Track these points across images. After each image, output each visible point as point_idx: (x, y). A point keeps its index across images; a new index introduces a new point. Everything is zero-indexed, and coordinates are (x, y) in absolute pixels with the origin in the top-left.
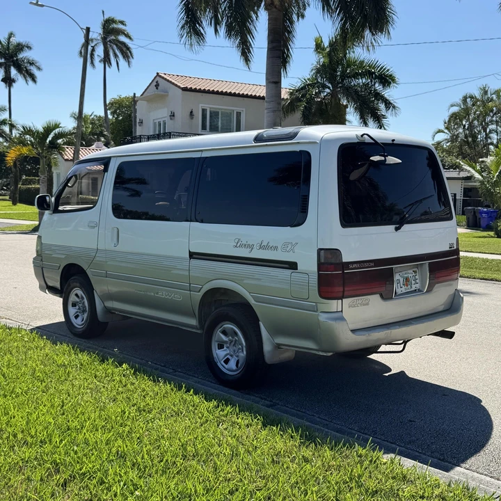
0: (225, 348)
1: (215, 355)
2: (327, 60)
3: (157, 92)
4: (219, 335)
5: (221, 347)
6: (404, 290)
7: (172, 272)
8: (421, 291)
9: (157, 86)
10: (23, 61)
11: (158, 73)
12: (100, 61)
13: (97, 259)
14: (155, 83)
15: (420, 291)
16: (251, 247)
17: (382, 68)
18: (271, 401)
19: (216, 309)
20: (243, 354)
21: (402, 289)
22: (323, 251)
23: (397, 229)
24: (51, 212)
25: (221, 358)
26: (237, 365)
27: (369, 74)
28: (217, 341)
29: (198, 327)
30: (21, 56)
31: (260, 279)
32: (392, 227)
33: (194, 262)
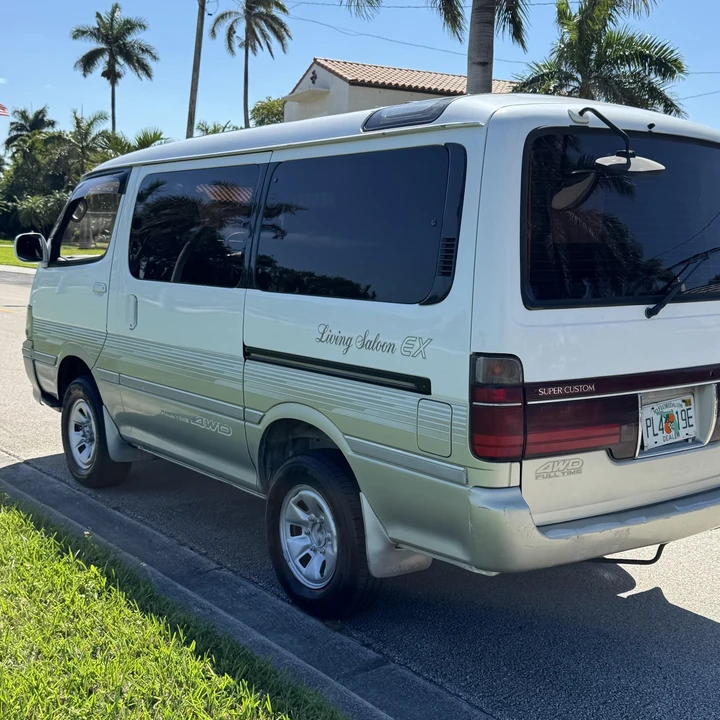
0: (303, 535)
1: (285, 547)
2: (575, 36)
3: (313, 87)
4: (292, 510)
5: (296, 531)
6: (661, 440)
7: (216, 382)
8: (699, 442)
9: (314, 78)
10: (132, 46)
11: (315, 60)
12: (240, 46)
13: (106, 350)
14: (310, 75)
15: (695, 441)
16: (346, 342)
17: (663, 47)
18: (380, 652)
19: (295, 455)
20: (332, 550)
21: (656, 439)
22: (482, 358)
23: (650, 313)
24: (45, 265)
25: (296, 554)
26: (322, 571)
27: (642, 58)
28: (288, 521)
29: (260, 488)
30: (129, 39)
31: (363, 409)
32: (641, 309)
33: (252, 365)
